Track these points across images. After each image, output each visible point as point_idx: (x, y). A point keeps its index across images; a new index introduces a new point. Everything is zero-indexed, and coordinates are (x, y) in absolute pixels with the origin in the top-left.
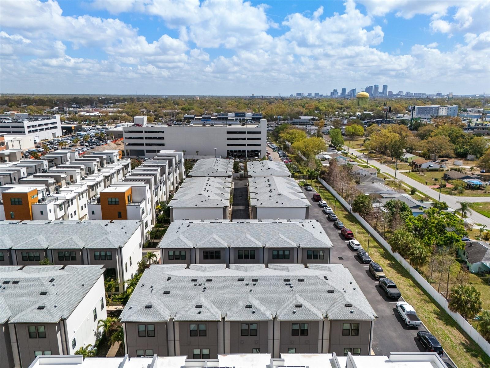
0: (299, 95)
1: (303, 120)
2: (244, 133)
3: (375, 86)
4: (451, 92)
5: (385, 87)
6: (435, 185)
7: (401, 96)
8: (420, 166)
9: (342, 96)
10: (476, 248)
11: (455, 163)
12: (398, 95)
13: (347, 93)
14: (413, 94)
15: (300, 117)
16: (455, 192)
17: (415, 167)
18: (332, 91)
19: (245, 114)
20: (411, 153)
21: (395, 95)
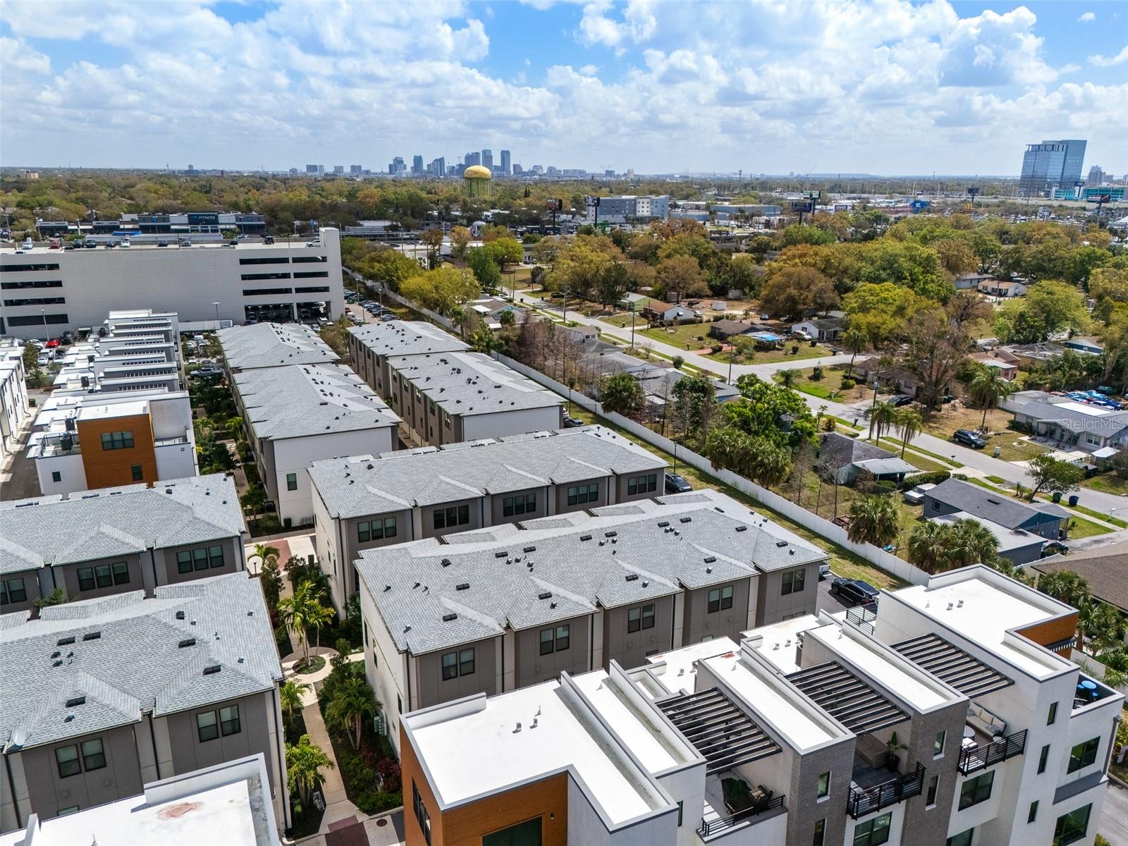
0: (313, 171)
1: (368, 229)
2: (285, 261)
3: (484, 152)
4: (629, 168)
5: (505, 155)
6: (702, 348)
7: (540, 175)
8: (662, 316)
9: (416, 175)
10: (836, 442)
11: (714, 307)
12: (532, 173)
13: (425, 168)
14: (560, 171)
15: (361, 222)
16: (741, 358)
17: (654, 319)
18: (392, 163)
19: (217, 217)
20: (635, 291)
21: (525, 174)
